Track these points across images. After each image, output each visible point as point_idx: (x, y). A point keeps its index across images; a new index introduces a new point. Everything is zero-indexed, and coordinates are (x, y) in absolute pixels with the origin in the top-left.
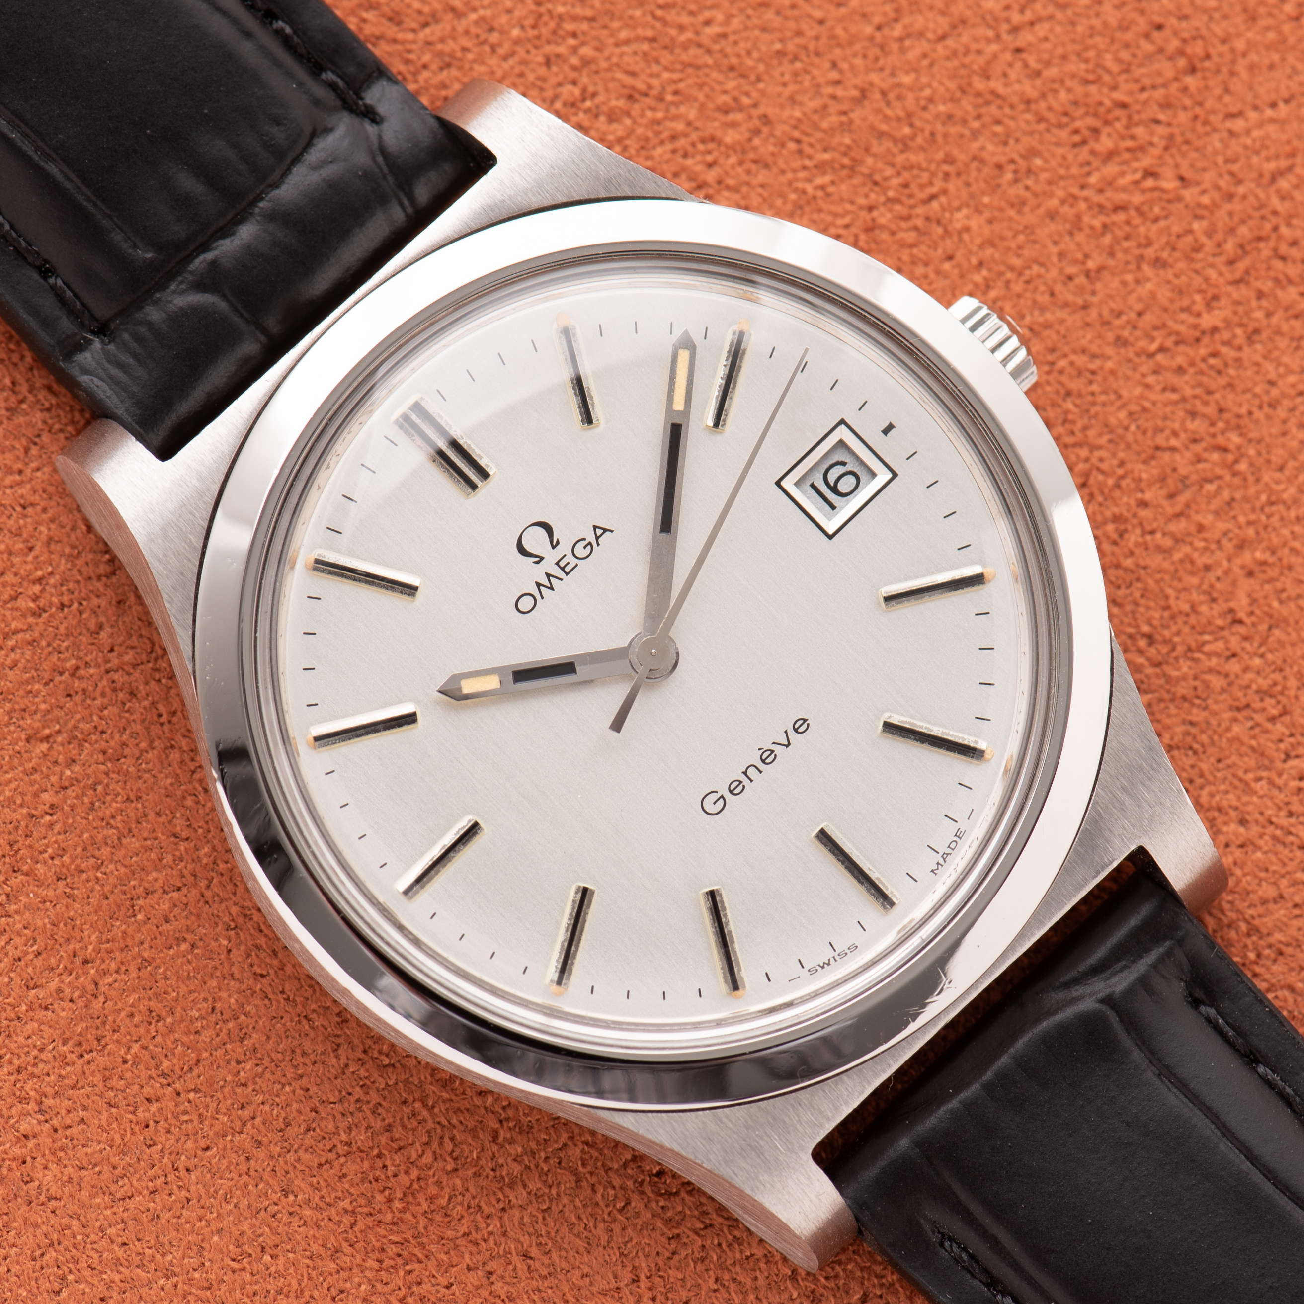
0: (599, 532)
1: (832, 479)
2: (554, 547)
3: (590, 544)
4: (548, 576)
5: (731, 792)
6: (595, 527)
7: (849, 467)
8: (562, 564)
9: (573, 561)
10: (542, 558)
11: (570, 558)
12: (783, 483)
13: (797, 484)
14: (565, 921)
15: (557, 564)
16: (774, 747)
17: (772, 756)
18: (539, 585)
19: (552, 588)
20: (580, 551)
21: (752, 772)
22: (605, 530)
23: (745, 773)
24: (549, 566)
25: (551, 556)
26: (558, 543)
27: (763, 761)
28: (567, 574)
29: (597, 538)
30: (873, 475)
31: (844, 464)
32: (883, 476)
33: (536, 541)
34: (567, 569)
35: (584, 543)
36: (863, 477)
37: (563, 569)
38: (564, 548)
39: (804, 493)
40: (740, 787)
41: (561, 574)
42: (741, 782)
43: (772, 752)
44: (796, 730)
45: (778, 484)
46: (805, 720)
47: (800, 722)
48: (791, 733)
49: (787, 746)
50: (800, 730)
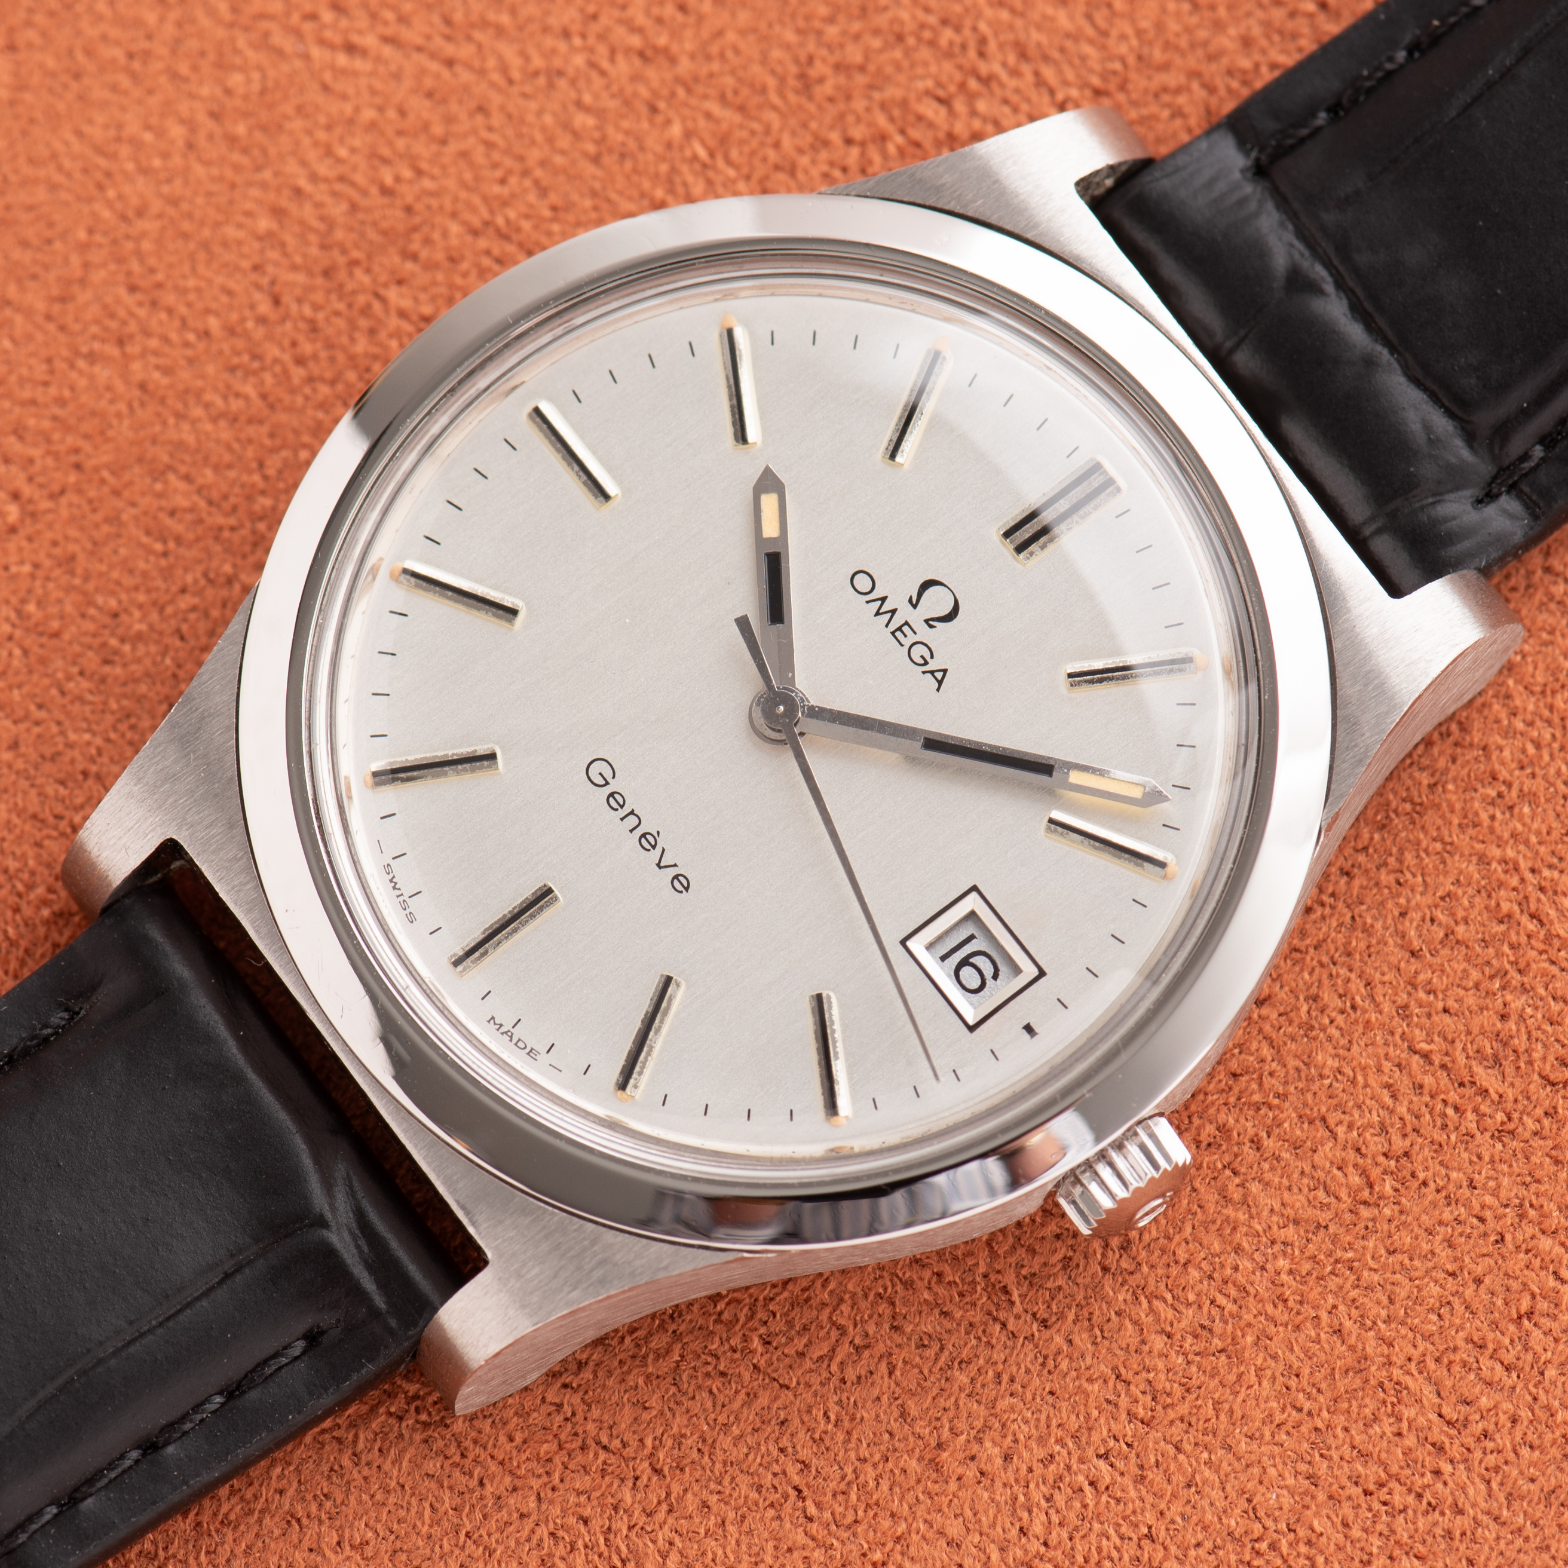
0: (939, 675)
1: (977, 961)
2: (927, 621)
3: (926, 663)
4: (893, 612)
5: (611, 795)
6: (945, 671)
7: (990, 983)
8: (906, 629)
9: (907, 642)
10: (915, 606)
11: (912, 638)
12: (974, 895)
13: (974, 915)
15: (907, 623)
16: (659, 849)
17: (648, 847)
18: (883, 599)
19: (878, 614)
20: (918, 652)
21: (632, 821)
22: (940, 682)
23: (632, 813)
24: (905, 613)
25: (917, 618)
26: (931, 626)
27: (644, 835)
28: (893, 633)
29: (932, 672)
31: (995, 977)
33: (937, 602)
34: (898, 634)
35: (928, 656)
37: (900, 629)
38: (924, 633)
40: (615, 806)
41: (893, 626)
42: (622, 806)
43: (654, 847)
44: (676, 877)
45: (974, 888)
46: (687, 889)
47: (685, 884)
48: (673, 872)
49: (658, 865)
50: (676, 882)
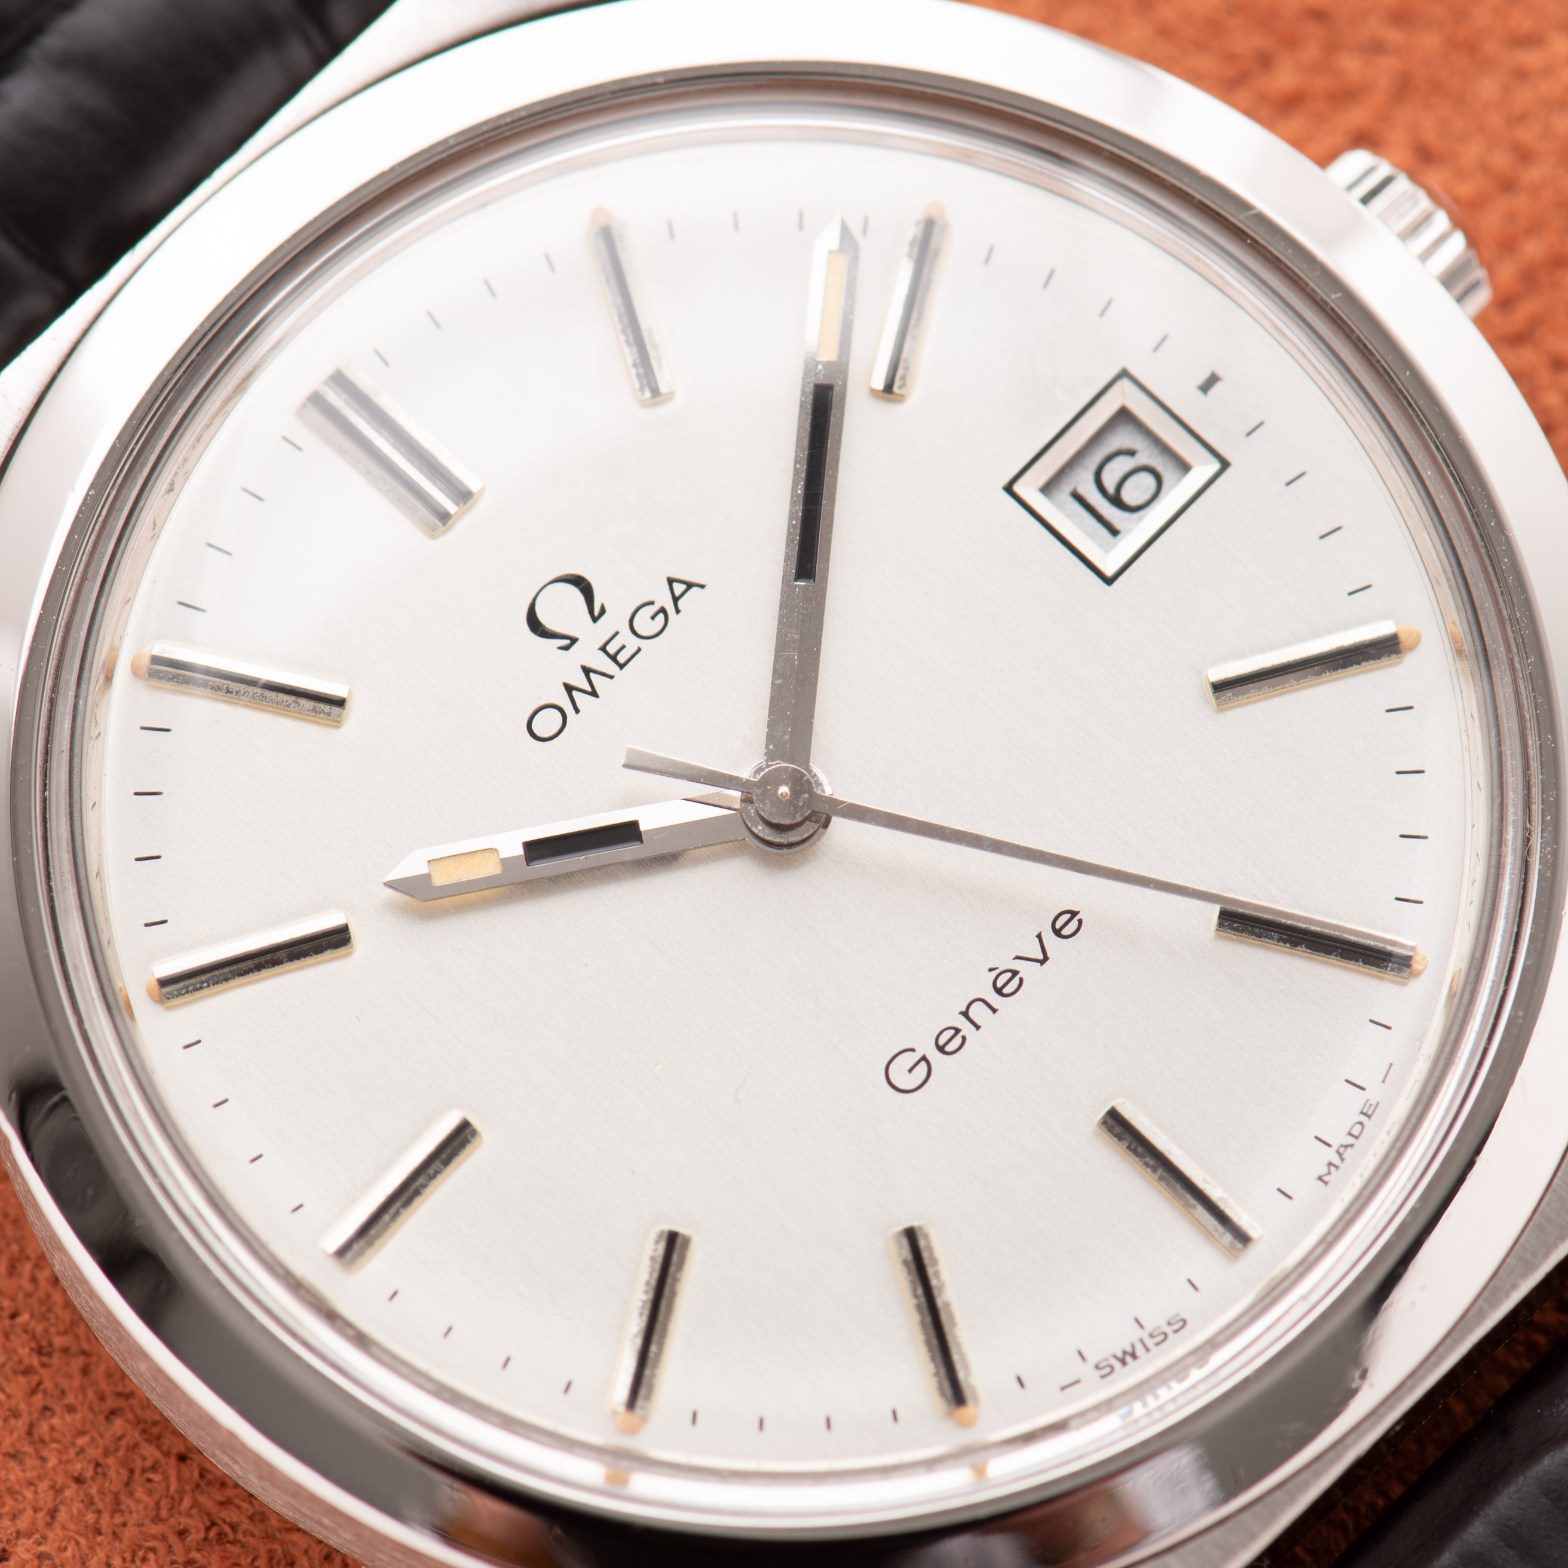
0: (679, 588)
1: (1110, 480)
2: (595, 619)
3: (663, 610)
4: (587, 671)
5: (941, 1049)
6: (671, 581)
7: (1141, 459)
8: (612, 649)
9: (633, 643)
10: (574, 640)
11: (626, 637)
12: (1017, 488)
13: (1047, 489)
14: (640, 1296)
15: (603, 649)
16: (1017, 965)
17: (1015, 982)
18: (569, 689)
19: (594, 693)
20: (645, 624)
21: (978, 1012)
22: (690, 585)
23: (965, 1014)
24: (587, 653)
25: (591, 635)
26: (603, 611)
27: (999, 991)
28: (621, 666)
29: (676, 600)
30: (1185, 467)
31: (1132, 453)
32: (1204, 468)
33: (562, 609)
34: (621, 658)
35: (651, 610)
36: (1168, 473)
37: (613, 658)
38: (615, 620)
39: (1060, 506)
40: (957, 1041)
41: (610, 667)
42: (957, 1031)
43: (1015, 973)
44: (1058, 933)
45: (1009, 489)
46: (1074, 914)
47: (1066, 917)
48: (1049, 938)
49: (1042, 962)
50: (1066, 932)
